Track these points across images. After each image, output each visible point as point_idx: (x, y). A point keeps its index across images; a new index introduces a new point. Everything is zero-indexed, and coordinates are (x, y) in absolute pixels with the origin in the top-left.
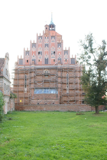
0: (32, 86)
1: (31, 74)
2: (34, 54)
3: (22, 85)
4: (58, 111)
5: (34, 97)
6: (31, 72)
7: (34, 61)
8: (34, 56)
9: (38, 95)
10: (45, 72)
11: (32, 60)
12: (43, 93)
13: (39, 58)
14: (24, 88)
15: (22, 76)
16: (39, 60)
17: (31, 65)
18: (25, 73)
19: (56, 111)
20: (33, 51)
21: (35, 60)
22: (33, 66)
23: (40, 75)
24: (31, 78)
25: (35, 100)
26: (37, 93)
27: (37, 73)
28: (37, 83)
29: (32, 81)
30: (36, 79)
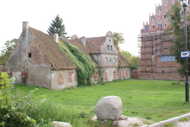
0: (158, 53)
1: (157, 41)
2: (159, 19)
3: (149, 53)
4: (170, 80)
5: (159, 65)
6: (156, 39)
7: (160, 26)
8: (160, 21)
9: (164, 62)
10: (173, 37)
11: (158, 25)
12: (170, 60)
13: (166, 22)
14: (151, 56)
15: (148, 43)
16: (166, 24)
17: (156, 31)
18: (152, 40)
19: (168, 80)
20: (158, 15)
21: (161, 24)
22: (158, 32)
23: (167, 41)
24: (157, 45)
25: (159, 68)
26: (163, 61)
27: (163, 38)
28: (164, 50)
29: (158, 48)
30: (162, 45)
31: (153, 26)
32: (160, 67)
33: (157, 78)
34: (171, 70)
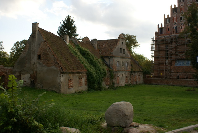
0: (173, 57)
1: (172, 45)
2: (175, 21)
3: (163, 57)
4: (185, 86)
5: (174, 70)
6: (171, 43)
7: (175, 29)
8: (175, 23)
9: (179, 67)
10: (189, 40)
11: (174, 27)
12: (185, 65)
13: (182, 25)
14: (165, 60)
15: (163, 47)
16: (182, 27)
17: (171, 34)
18: (166, 44)
19: (183, 86)
20: (174, 18)
21: (177, 27)
22: (174, 35)
23: (182, 45)
24: (172, 49)
25: (174, 74)
26: (178, 65)
27: (179, 42)
28: (179, 54)
29: (173, 52)
30: (177, 49)
31: (168, 29)
32: (174, 72)
33: (171, 83)
34: (187, 76)
